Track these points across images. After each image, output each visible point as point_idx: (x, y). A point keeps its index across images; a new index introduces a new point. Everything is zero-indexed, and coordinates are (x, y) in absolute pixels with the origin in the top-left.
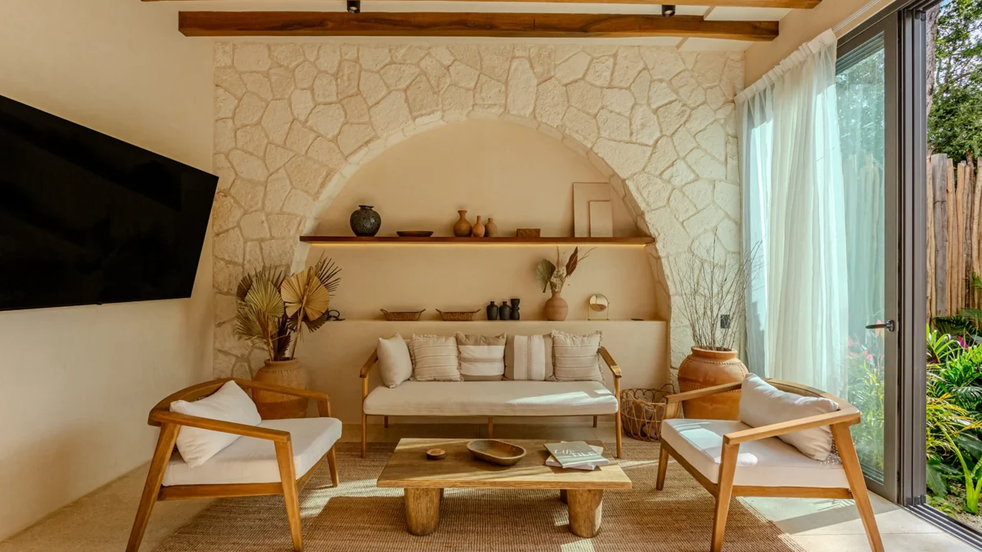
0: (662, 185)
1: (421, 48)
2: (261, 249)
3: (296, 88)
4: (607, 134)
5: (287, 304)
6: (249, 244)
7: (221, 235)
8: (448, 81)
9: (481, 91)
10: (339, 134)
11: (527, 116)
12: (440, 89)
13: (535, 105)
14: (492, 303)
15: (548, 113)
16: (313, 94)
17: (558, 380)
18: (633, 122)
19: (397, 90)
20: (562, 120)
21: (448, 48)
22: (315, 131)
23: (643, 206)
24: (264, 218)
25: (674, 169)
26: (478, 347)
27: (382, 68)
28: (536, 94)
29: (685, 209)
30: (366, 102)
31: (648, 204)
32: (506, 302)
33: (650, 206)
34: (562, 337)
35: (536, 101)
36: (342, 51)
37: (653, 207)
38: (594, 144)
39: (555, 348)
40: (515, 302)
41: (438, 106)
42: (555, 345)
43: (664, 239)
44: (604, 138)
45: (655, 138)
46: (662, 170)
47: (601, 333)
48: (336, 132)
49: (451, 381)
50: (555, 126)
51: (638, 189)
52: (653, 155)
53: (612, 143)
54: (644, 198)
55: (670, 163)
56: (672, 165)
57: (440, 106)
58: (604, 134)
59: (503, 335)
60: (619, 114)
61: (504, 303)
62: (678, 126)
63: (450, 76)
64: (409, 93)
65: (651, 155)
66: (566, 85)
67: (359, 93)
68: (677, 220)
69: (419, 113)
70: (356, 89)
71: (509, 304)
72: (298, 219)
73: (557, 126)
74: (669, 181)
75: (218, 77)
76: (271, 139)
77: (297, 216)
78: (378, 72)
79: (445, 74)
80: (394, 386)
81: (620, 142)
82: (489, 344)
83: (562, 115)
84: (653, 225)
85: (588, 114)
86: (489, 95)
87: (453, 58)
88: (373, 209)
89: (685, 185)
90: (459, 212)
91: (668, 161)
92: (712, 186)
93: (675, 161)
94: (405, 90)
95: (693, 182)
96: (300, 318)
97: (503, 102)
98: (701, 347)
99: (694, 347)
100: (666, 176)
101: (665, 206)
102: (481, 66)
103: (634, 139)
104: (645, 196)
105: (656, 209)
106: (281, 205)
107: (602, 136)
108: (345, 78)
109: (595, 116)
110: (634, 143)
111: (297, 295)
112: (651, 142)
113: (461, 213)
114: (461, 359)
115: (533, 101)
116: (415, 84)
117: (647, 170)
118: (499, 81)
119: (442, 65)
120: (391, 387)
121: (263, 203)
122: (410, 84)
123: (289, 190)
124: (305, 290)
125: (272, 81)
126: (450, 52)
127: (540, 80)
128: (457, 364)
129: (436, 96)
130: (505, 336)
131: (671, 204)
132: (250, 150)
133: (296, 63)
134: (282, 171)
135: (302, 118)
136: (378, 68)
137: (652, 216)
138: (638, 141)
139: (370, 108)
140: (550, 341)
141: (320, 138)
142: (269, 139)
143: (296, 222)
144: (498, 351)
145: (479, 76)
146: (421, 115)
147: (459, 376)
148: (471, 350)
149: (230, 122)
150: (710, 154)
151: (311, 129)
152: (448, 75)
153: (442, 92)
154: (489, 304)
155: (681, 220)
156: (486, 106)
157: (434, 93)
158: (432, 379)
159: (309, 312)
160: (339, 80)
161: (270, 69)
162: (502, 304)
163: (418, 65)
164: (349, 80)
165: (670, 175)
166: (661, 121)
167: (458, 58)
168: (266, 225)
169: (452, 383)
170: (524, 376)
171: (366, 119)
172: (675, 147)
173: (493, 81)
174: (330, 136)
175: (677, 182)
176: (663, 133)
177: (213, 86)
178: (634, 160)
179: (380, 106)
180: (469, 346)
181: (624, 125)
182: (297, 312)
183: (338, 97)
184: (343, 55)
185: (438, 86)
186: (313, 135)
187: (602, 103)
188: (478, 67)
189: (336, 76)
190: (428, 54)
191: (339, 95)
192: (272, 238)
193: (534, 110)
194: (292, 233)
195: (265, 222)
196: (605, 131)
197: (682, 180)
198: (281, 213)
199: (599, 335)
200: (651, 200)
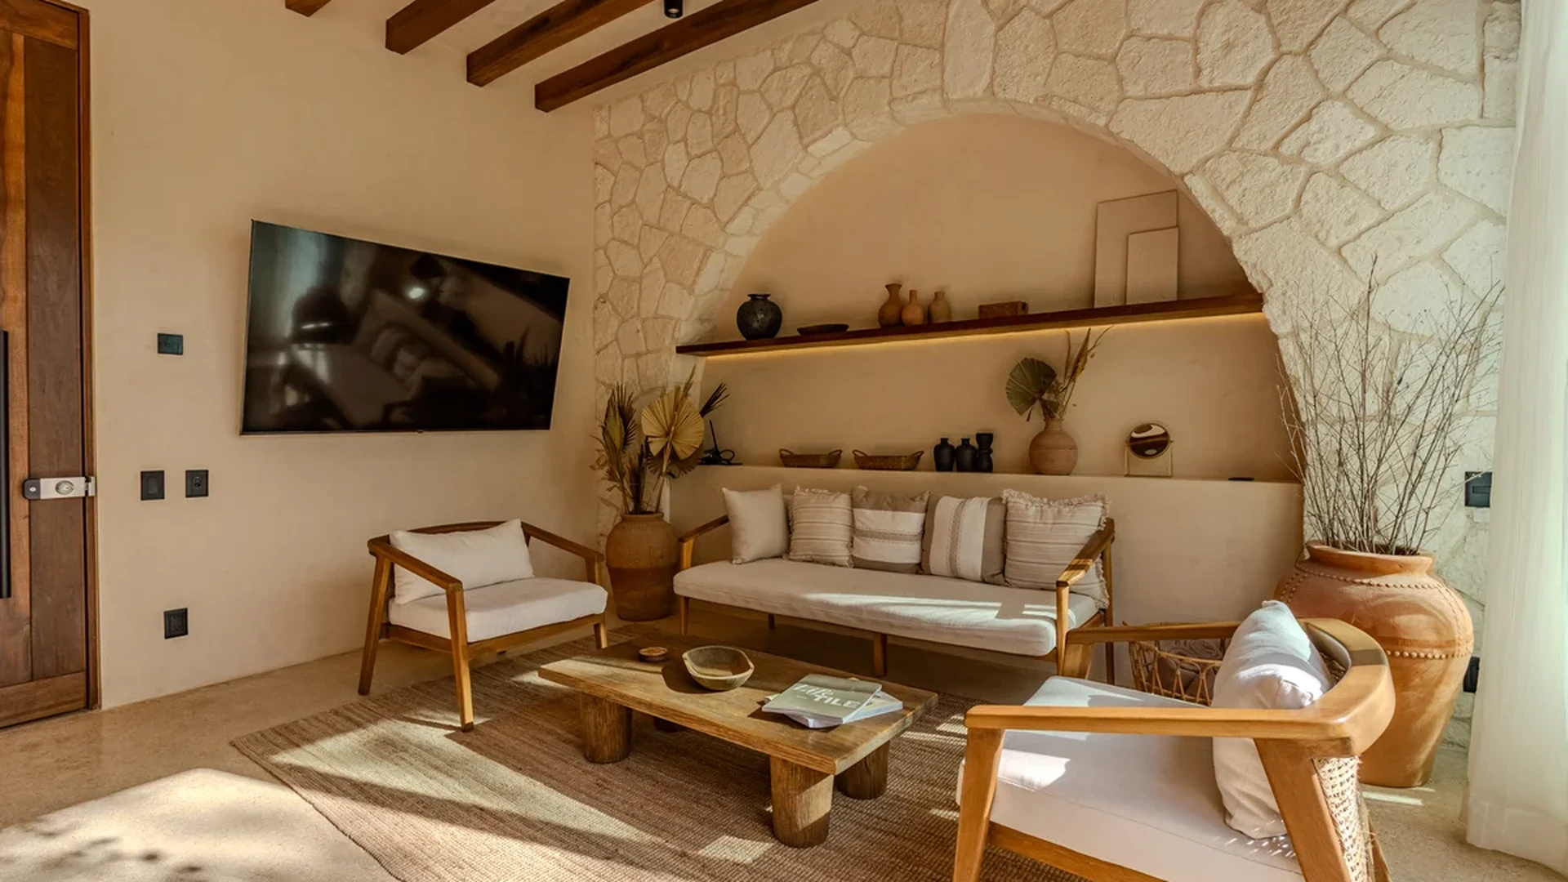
0: (1279, 170)
1: (811, 33)
2: (638, 367)
3: (669, 143)
4: (1141, 87)
5: (650, 439)
6: (626, 361)
7: (601, 353)
8: (851, 74)
9: (901, 75)
10: (715, 195)
11: (980, 94)
12: (839, 90)
13: (994, 72)
14: (944, 441)
15: (1016, 79)
16: (686, 146)
17: (1007, 584)
18: (1201, 45)
19: (782, 111)
20: (1045, 84)
21: (849, 19)
22: (689, 198)
23: (1227, 226)
24: (639, 327)
25: (1313, 125)
26: (877, 512)
27: (764, 82)
28: (994, 51)
29: (1345, 217)
30: (745, 141)
31: (1241, 220)
32: (968, 440)
33: (1247, 223)
34: (1022, 503)
35: (995, 61)
36: (717, 74)
37: (1252, 224)
38: (1111, 116)
39: (1008, 523)
40: (986, 439)
41: (837, 119)
42: (1009, 518)
43: (1284, 294)
44: (1136, 99)
45: (1262, 64)
46: (1276, 138)
47: (1103, 499)
48: (712, 194)
49: (833, 564)
50: (1031, 101)
51: (1215, 189)
52: (1256, 107)
53: (1155, 105)
54: (1231, 208)
55: (1305, 110)
56: (1308, 118)
57: (840, 118)
58: (1133, 90)
59: (922, 495)
60: (1169, 38)
61: (965, 442)
62: (1327, 19)
63: (854, 65)
64: (797, 110)
65: (1250, 108)
66: (1050, 16)
67: (737, 129)
68: (1323, 244)
69: (811, 138)
70: (733, 124)
71: (974, 442)
72: (673, 322)
73: (1036, 100)
74: (1298, 159)
75: (597, 152)
76: (645, 219)
77: (671, 318)
78: (759, 91)
79: (847, 63)
80: (739, 561)
81: (1168, 97)
82: (895, 509)
83: (1045, 76)
84: (1255, 266)
85: (1098, 58)
86: (914, 77)
87: (858, 33)
88: (769, 298)
89: (1346, 158)
90: (887, 287)
91: (1297, 111)
92: (1432, 145)
93: (1317, 106)
94: (793, 108)
95: (1373, 145)
96: (666, 457)
97: (938, 82)
98: (1335, 545)
99: (1316, 542)
100: (1289, 147)
101: (1288, 218)
102: (901, 30)
103: (1204, 83)
104: (1233, 202)
105: (1262, 228)
106: (656, 305)
107: (1129, 94)
108: (721, 112)
109: (1113, 60)
110: (1204, 92)
111: (663, 427)
112: (1250, 79)
113: (893, 288)
114: (854, 531)
115: (989, 64)
116: (806, 94)
117: (1238, 144)
118: (929, 47)
119: (843, 50)
120: (734, 562)
121: (639, 307)
122: (800, 95)
123: (663, 285)
124: (673, 418)
125: (646, 140)
126: (854, 24)
127: (1001, 21)
128: (847, 539)
129: (833, 103)
130: (926, 497)
131: (1305, 210)
132: (626, 239)
133: (669, 108)
134: (656, 260)
135: (675, 184)
136: (758, 85)
137: (1250, 244)
138: (1216, 84)
139: (749, 147)
140: (998, 511)
141: (695, 205)
142: (643, 220)
143: (670, 328)
144: (911, 522)
145: (897, 49)
146: (815, 141)
147: (847, 558)
148: (870, 518)
149: (607, 206)
150: (1425, 66)
151: (686, 196)
152: (850, 63)
153: (842, 95)
154: (939, 442)
155: (1333, 242)
156: (910, 98)
157: (832, 99)
158: (808, 558)
159: (677, 448)
160: (714, 118)
161: (643, 126)
162: (960, 443)
163: (808, 62)
164: (725, 114)
165: (1299, 143)
166: (1275, 22)
167: (865, 30)
168: (641, 335)
169: (836, 568)
170: (945, 570)
171: (745, 165)
172: (1316, 72)
173: (920, 50)
174: (705, 200)
175: (1322, 155)
176: (1284, 49)
177: (593, 164)
178: (1205, 128)
179: (761, 141)
180: (864, 510)
181: (1181, 58)
182: (663, 449)
183: (713, 141)
184: (718, 78)
185: (836, 87)
186: (688, 203)
187: (1129, 24)
188: (897, 34)
189: (709, 113)
190: (824, 38)
191: (715, 139)
192: (648, 352)
193: (991, 82)
194: (667, 342)
195: (641, 331)
196: (1135, 83)
197: (1337, 147)
198: (656, 317)
199: (1100, 503)
200: (1249, 210)
